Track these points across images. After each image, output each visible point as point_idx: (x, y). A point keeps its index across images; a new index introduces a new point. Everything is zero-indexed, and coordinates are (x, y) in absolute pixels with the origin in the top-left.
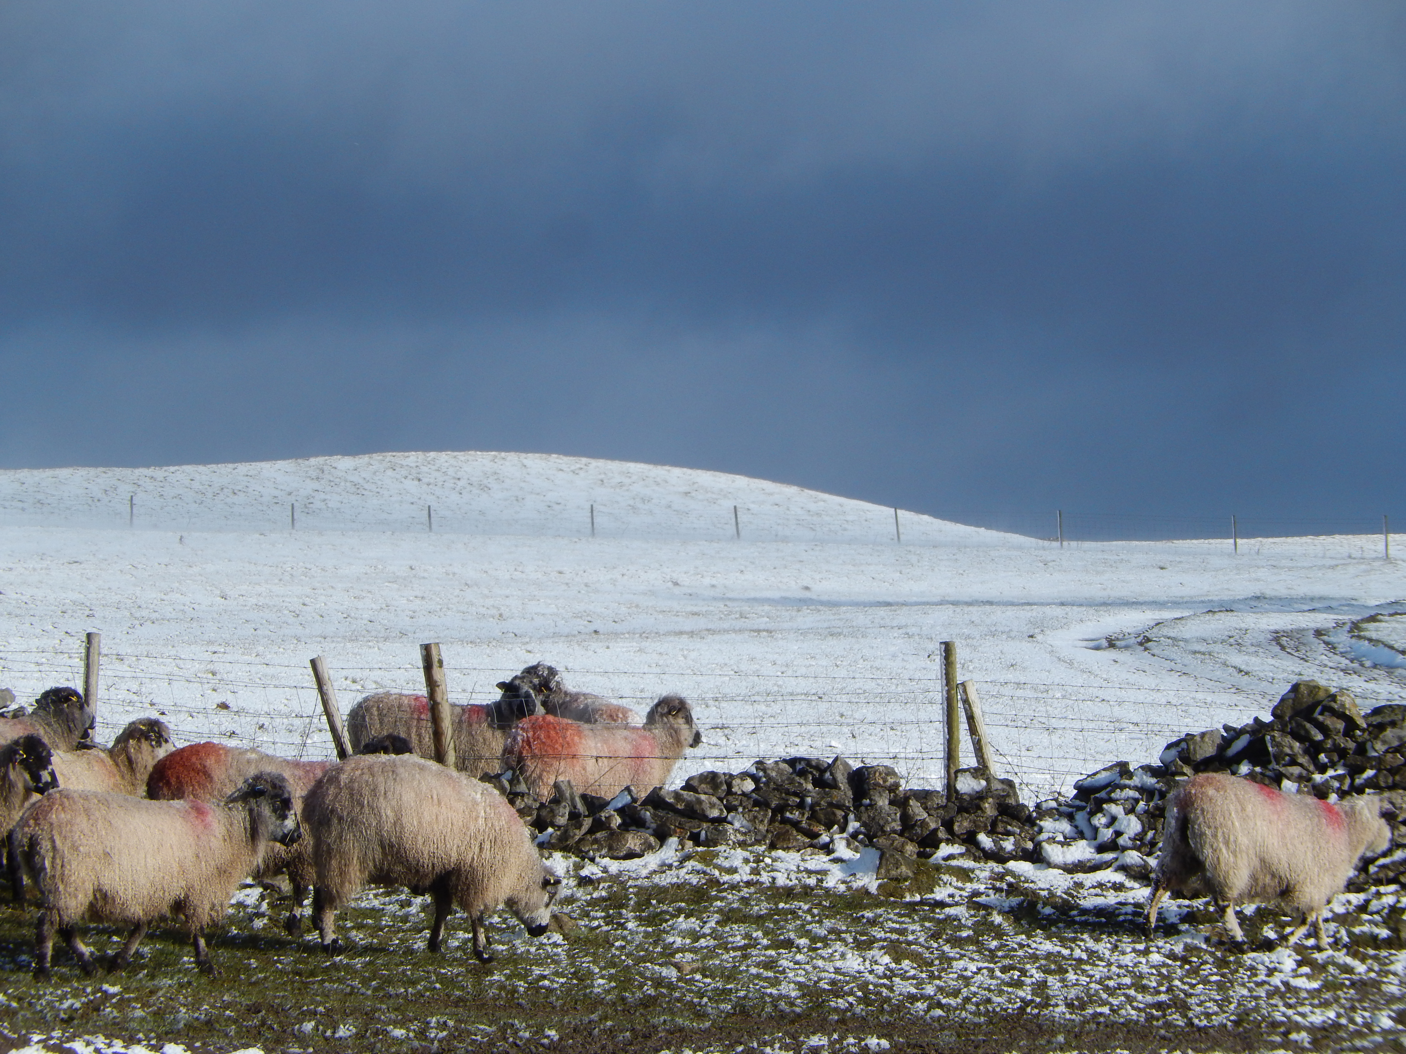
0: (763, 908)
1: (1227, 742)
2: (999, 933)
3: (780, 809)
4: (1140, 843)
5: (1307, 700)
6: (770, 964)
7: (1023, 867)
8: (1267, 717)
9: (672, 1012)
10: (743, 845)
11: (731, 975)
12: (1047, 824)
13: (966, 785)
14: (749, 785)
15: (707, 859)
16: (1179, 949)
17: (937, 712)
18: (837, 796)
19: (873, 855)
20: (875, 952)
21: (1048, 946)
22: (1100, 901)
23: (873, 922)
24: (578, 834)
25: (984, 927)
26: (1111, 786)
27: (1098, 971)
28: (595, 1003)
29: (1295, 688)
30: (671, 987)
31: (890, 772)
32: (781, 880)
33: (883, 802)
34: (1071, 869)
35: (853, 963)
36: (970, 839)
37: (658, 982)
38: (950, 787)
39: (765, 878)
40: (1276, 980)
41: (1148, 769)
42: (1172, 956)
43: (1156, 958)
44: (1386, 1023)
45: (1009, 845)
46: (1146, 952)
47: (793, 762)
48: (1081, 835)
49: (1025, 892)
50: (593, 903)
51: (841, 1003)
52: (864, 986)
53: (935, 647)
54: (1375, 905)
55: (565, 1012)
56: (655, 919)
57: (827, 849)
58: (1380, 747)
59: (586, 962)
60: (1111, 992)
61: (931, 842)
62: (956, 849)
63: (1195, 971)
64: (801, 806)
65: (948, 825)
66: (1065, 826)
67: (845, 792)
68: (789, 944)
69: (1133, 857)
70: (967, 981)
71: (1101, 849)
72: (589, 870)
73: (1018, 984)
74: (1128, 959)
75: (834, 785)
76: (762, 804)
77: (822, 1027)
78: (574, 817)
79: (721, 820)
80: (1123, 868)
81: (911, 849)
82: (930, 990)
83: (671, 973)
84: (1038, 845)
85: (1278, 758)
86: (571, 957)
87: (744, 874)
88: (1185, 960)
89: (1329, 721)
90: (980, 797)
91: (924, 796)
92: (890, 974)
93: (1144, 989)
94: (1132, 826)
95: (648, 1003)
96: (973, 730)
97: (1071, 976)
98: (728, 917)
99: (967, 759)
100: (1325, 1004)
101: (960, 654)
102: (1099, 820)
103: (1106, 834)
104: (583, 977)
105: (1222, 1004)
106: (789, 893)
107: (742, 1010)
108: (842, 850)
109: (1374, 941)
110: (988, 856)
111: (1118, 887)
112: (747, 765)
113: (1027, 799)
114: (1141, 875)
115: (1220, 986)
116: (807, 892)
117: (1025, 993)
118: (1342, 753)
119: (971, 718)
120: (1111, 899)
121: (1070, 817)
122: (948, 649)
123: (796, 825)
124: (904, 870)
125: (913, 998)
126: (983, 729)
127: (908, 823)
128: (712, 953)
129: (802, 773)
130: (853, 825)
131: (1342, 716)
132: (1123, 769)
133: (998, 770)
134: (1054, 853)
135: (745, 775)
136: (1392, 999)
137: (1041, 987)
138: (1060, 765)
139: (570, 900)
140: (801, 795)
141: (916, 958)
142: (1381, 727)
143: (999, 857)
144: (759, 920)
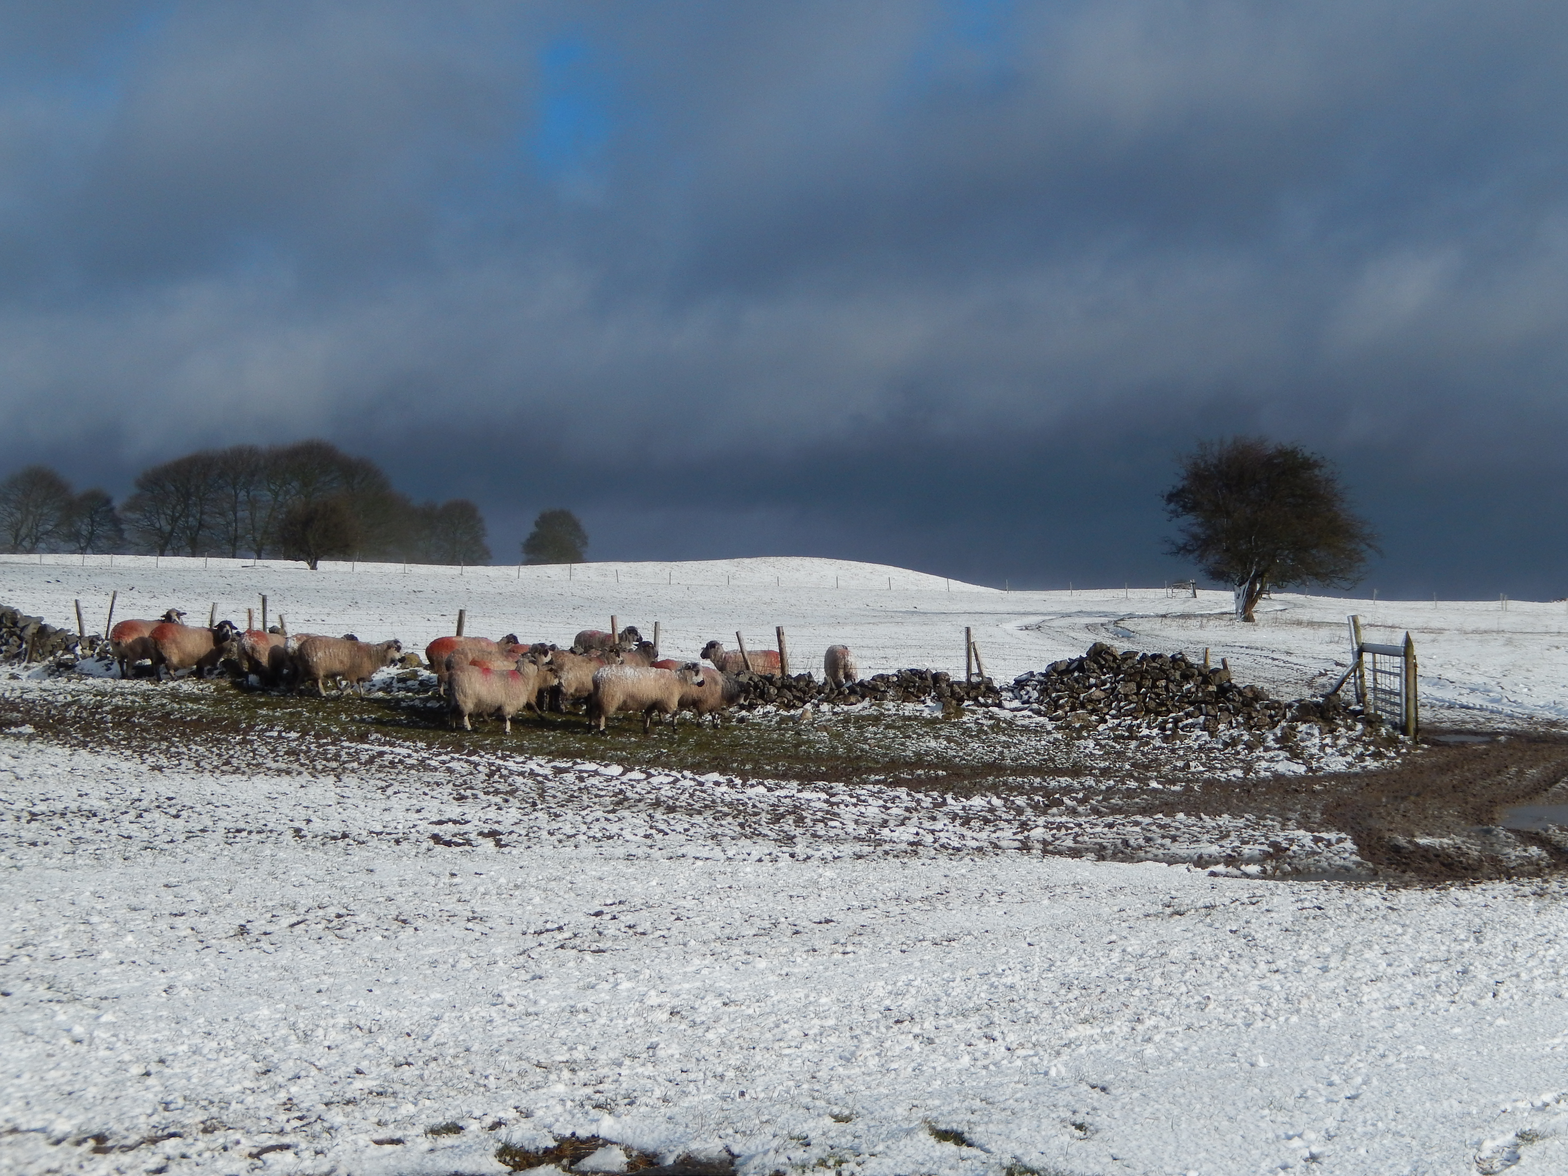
0: (900, 724)
1: (1070, 664)
2: (986, 733)
3: (906, 688)
4: (1039, 701)
5: (1099, 649)
6: (902, 744)
7: (995, 709)
8: (1085, 656)
9: (867, 761)
10: (893, 701)
11: (888, 748)
12: (1004, 693)
13: (974, 679)
14: (895, 679)
15: (880, 706)
16: (1052, 740)
17: (964, 653)
18: (927, 683)
19: (940, 704)
20: (941, 740)
21: (1004, 738)
22: (1023, 722)
23: (940, 729)
24: (833, 696)
25: (981, 731)
26: (1027, 680)
27: (1022, 748)
28: (839, 758)
29: (1095, 645)
30: (867, 752)
31: (947, 674)
32: (907, 714)
33: (944, 685)
34: (1013, 710)
35: (933, 744)
36: (975, 699)
37: (862, 750)
38: (968, 680)
39: (901, 712)
40: (1087, 751)
41: (1041, 674)
42: (1049, 742)
43: (1043, 743)
44: (1128, 767)
45: (990, 701)
46: (1040, 741)
47: (911, 670)
48: (1016, 698)
49: (995, 719)
50: (838, 721)
51: (929, 758)
52: (937, 752)
53: (964, 630)
54: (1123, 724)
55: (827, 760)
56: (861, 727)
57: (924, 702)
58: (1126, 666)
59: (835, 743)
60: (1027, 755)
61: (961, 700)
62: (971, 703)
63: (1058, 748)
64: (914, 686)
65: (968, 694)
66: (1010, 694)
67: (930, 682)
68: (909, 737)
69: (1035, 706)
70: (974, 751)
71: (1023, 703)
72: (836, 709)
73: (993, 752)
74: (1033, 743)
75: (926, 679)
76: (900, 686)
77: (922, 768)
78: (831, 690)
79: (885, 691)
80: (1031, 710)
81: (954, 702)
82: (961, 754)
83: (867, 747)
84: (1000, 702)
85: (1089, 670)
86: (830, 741)
87: (893, 711)
88: (1054, 744)
89: (1107, 657)
90: (979, 684)
91: (959, 683)
92: (946, 748)
93: (1039, 754)
94: (1035, 695)
95: (858, 758)
96: (977, 659)
97: (1012, 749)
98: (888, 727)
99: (975, 670)
100: (1105, 760)
101: (972, 632)
102: (1023, 692)
103: (1026, 697)
104: (835, 748)
105: (1067, 760)
106: (909, 718)
107: (892, 761)
108: (929, 703)
109: (1123, 737)
110: (982, 705)
111: (1030, 717)
112: (894, 672)
113: (996, 685)
114: (1038, 713)
115: (1067, 753)
116: (916, 718)
117: (996, 755)
118: (1112, 668)
119: (976, 655)
120: (1026, 722)
121: (1012, 691)
122: (968, 630)
123: (912, 693)
124: (952, 710)
125: (955, 757)
126: (980, 659)
127: (953, 693)
128: (881, 740)
129: (915, 675)
130: (933, 694)
131: (1112, 655)
132: (1031, 674)
133: (986, 674)
134: (1006, 704)
135: (894, 675)
136: (1129, 759)
137: (1002, 752)
138: (1008, 672)
139: (830, 720)
140: (914, 682)
141: (955, 742)
142: (1126, 659)
143: (986, 705)
144: (899, 728)
